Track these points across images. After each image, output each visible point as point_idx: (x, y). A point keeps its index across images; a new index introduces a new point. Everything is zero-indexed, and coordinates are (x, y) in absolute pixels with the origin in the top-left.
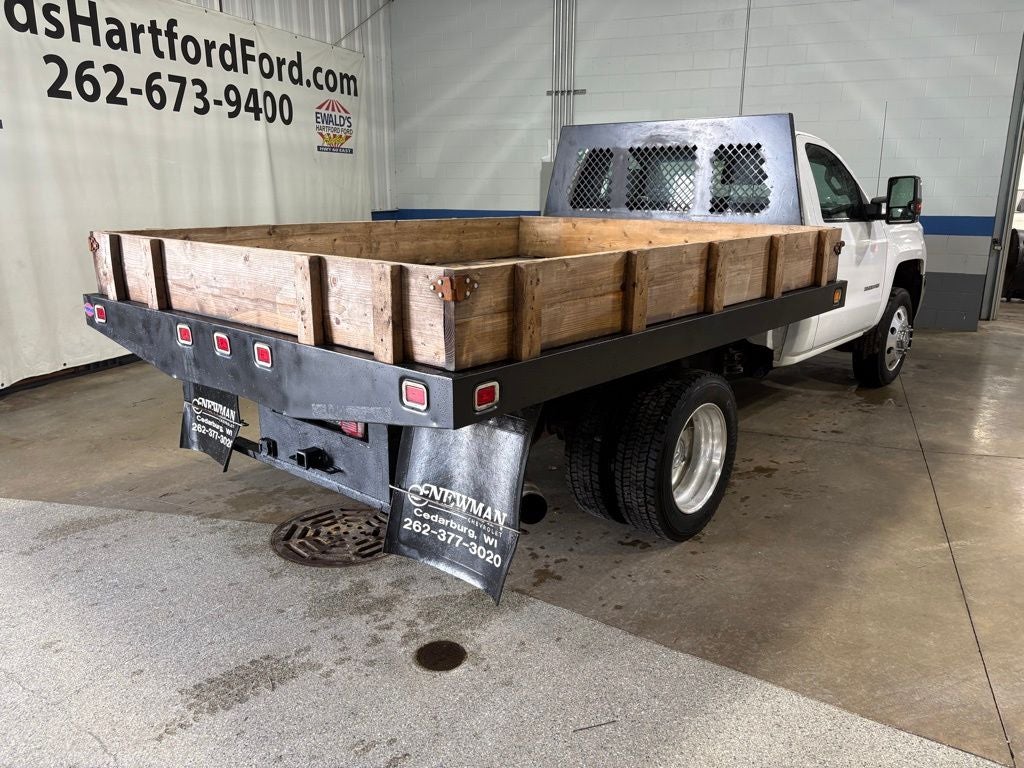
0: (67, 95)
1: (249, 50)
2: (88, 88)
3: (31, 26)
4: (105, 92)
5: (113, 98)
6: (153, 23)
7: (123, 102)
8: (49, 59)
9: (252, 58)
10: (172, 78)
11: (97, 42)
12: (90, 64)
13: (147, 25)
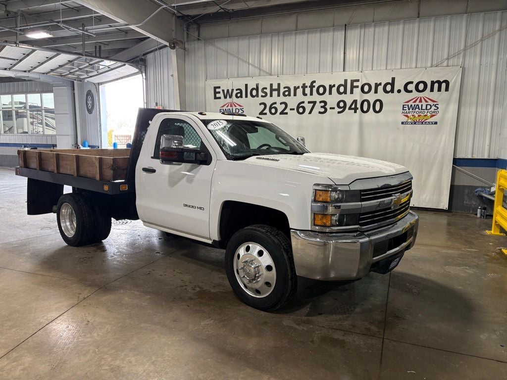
0: (266, 114)
1: (355, 84)
2: (273, 111)
3: (257, 95)
4: (279, 111)
5: (282, 113)
6: (304, 84)
7: (287, 113)
8: (260, 104)
9: (357, 87)
10: (309, 102)
11: (279, 95)
12: (275, 103)
13: (301, 85)
